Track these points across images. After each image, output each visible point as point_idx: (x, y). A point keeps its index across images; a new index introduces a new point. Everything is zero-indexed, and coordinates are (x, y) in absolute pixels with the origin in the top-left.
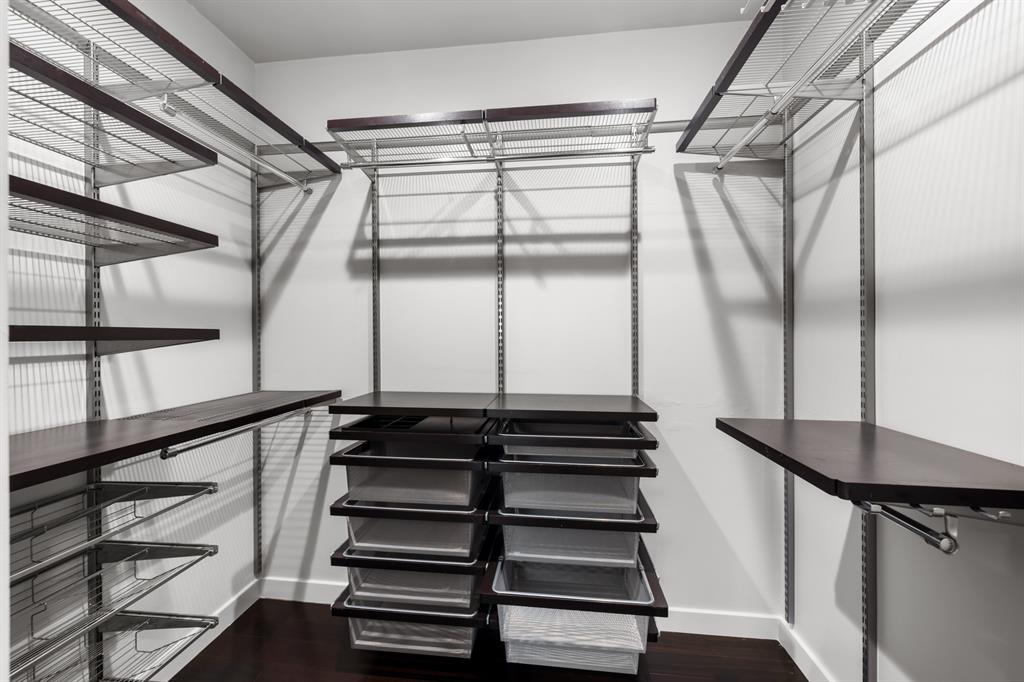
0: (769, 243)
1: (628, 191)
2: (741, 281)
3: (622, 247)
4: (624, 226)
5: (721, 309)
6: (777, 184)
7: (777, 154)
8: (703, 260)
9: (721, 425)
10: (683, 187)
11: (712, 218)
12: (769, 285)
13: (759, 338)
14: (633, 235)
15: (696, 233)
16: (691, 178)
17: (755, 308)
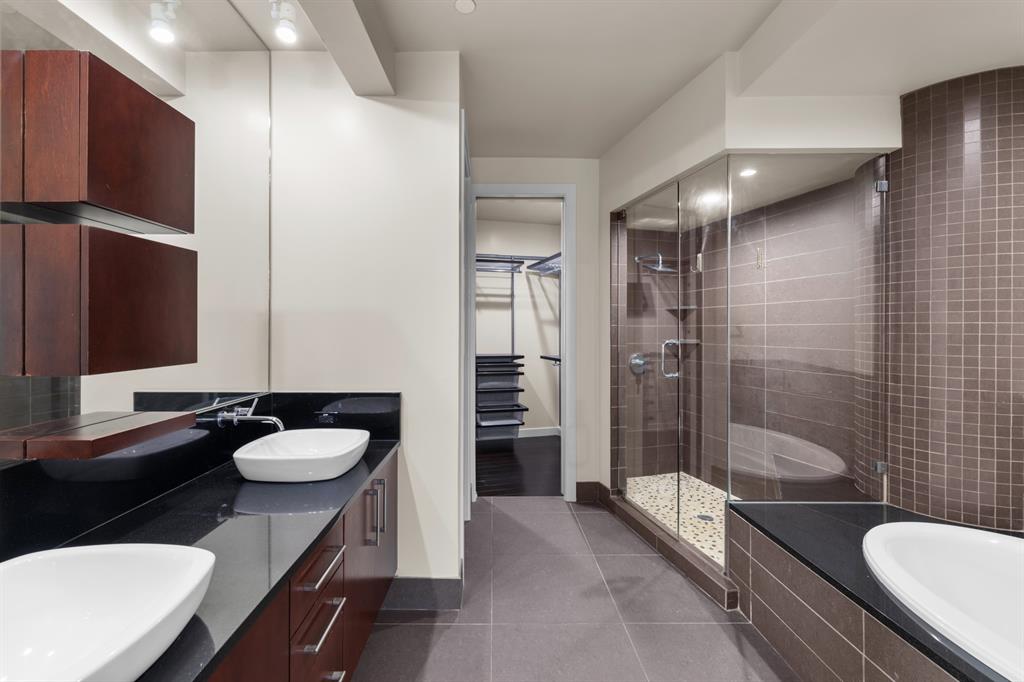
0: (555, 300)
1: (510, 280)
2: (547, 314)
3: (509, 300)
4: (509, 292)
5: (540, 323)
6: (557, 281)
9: (542, 357)
10: (528, 280)
11: (538, 291)
12: (555, 315)
13: (551, 332)
15: (533, 296)
16: (531, 277)
17: (550, 323)
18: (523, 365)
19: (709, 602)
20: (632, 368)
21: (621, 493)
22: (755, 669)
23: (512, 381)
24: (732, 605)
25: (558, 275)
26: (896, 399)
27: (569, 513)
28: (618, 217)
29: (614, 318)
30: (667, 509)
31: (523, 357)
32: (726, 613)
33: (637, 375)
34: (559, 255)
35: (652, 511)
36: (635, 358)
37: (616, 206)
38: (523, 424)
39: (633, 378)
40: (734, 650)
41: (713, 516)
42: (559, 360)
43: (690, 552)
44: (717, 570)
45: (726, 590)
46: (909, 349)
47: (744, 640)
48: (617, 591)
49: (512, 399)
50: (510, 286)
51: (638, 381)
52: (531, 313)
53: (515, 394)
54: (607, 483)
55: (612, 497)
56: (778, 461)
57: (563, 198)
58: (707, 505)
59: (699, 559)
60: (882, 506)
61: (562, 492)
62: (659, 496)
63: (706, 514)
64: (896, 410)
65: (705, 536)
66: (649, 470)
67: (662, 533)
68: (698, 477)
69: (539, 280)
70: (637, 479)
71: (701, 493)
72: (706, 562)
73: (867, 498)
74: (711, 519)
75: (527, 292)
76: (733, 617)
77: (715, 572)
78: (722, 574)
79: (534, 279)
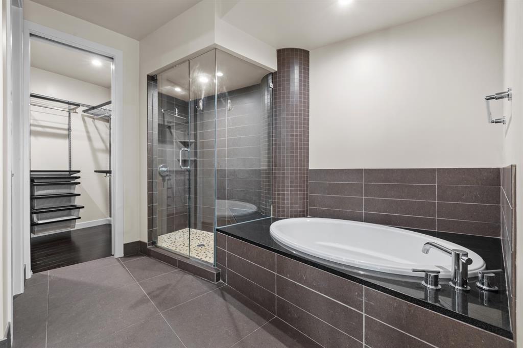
0: (106, 137)
1: (67, 118)
2: (99, 145)
3: (66, 132)
4: (67, 127)
5: (94, 151)
6: (107, 124)
7: (107, 118)
8: (90, 139)
9: (95, 171)
10: (84, 120)
11: (92, 129)
12: (106, 146)
13: (102, 157)
14: (69, 129)
15: (87, 132)
16: (86, 118)
17: (102, 151)
18: (79, 177)
19: (207, 282)
20: (160, 173)
21: (154, 243)
22: (231, 304)
23: (70, 189)
24: (218, 280)
25: (107, 119)
26: (275, 173)
27: (119, 264)
28: (152, 79)
29: (150, 139)
30: (181, 246)
31: (79, 172)
32: (215, 284)
33: (163, 177)
34: (110, 103)
35: (174, 249)
36: (162, 167)
37: (151, 71)
38: (80, 218)
39: (161, 178)
40: (221, 300)
41: (204, 244)
42: (110, 172)
43: (196, 262)
44: (210, 265)
45: (215, 273)
46: (279, 153)
47: (225, 293)
48: (154, 297)
49: (70, 201)
50: (67, 122)
51: (164, 180)
52: (86, 143)
53: (72, 198)
54: (145, 240)
55: (148, 247)
56: (232, 210)
57: (112, 58)
58: (201, 240)
59: (200, 263)
60: (271, 218)
61: (113, 253)
62: (176, 241)
63: (202, 244)
64: (275, 178)
65: (202, 253)
66: (170, 230)
67: (180, 257)
68: (195, 229)
69: (94, 122)
70: (163, 236)
71: (197, 235)
72: (204, 263)
73: (266, 216)
74: (203, 245)
75: (83, 129)
76: (218, 286)
77: (210, 267)
78: (212, 266)
79: (89, 121)
